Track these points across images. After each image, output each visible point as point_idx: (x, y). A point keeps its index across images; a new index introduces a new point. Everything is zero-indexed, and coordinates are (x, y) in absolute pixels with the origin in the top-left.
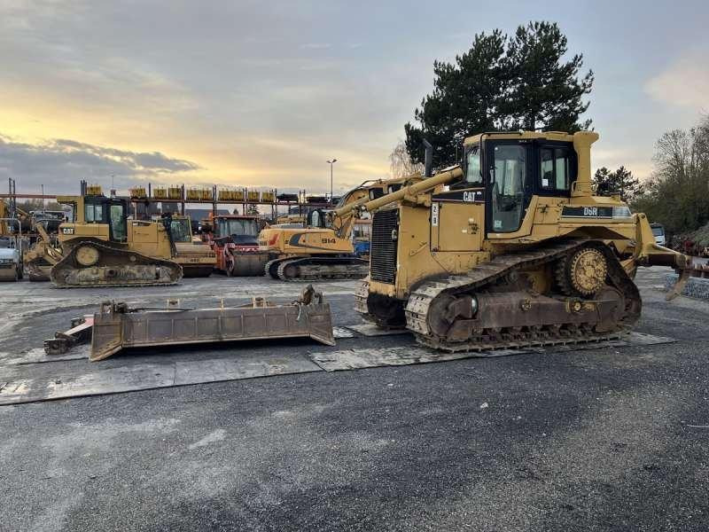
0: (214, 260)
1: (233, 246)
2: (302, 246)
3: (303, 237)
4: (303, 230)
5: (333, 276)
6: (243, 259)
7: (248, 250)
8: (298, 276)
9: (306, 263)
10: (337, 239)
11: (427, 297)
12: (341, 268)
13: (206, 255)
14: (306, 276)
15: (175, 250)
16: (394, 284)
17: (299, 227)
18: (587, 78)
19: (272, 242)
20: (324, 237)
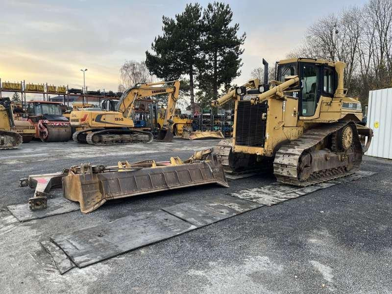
0: (33, 131)
1: (46, 121)
2: (103, 122)
3: (103, 117)
4: (103, 112)
5: (122, 141)
6: (54, 131)
7: (57, 124)
8: (100, 141)
9: (105, 133)
10: (124, 118)
11: (294, 155)
12: (127, 136)
13: (28, 128)
14: (105, 142)
15: (13, 124)
16: (264, 147)
17: (99, 110)
18: (243, 36)
19: (83, 120)
20: (116, 116)
